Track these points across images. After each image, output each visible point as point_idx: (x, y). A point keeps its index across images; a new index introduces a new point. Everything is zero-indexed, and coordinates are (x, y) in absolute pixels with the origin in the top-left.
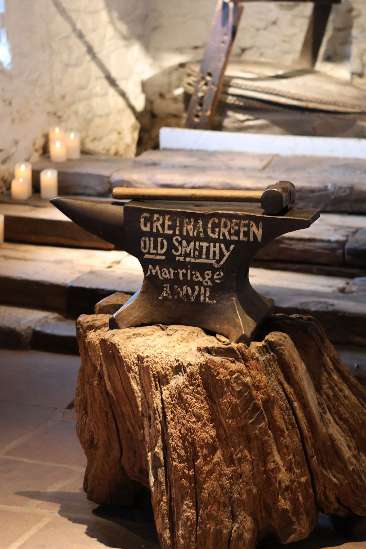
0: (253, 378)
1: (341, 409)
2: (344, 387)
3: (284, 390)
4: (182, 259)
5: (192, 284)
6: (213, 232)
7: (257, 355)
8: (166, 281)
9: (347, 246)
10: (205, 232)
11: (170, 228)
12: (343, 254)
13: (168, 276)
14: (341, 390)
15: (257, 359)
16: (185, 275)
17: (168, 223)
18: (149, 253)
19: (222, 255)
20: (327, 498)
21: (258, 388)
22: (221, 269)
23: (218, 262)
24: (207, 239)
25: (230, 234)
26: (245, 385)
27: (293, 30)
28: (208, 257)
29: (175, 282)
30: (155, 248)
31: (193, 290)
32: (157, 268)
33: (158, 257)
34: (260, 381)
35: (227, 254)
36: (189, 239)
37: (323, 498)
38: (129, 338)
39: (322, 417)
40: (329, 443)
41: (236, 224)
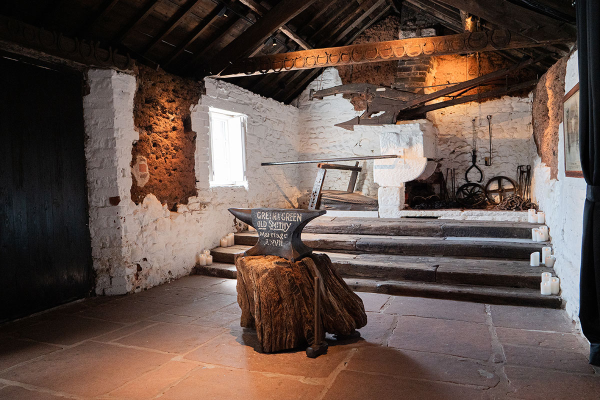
0: (295, 275)
1: (335, 290)
2: (337, 281)
3: (309, 280)
4: (272, 229)
5: (276, 239)
6: (284, 218)
7: (298, 265)
8: (267, 238)
9: (357, 243)
10: (281, 219)
11: (268, 217)
12: (355, 246)
13: (267, 236)
14: (335, 283)
15: (297, 267)
16: (273, 235)
17: (267, 215)
18: (260, 227)
19: (287, 227)
20: (328, 326)
21: (297, 279)
22: (286, 233)
23: (285, 230)
24: (281, 221)
25: (290, 219)
26: (292, 277)
27: (345, 181)
28: (281, 228)
29: (270, 238)
30: (263, 225)
31: (277, 242)
32: (263, 233)
33: (264, 229)
34: (298, 276)
35: (289, 227)
36: (275, 221)
37: (327, 327)
38: (250, 259)
39: (326, 292)
40: (329, 303)
41: (292, 215)
